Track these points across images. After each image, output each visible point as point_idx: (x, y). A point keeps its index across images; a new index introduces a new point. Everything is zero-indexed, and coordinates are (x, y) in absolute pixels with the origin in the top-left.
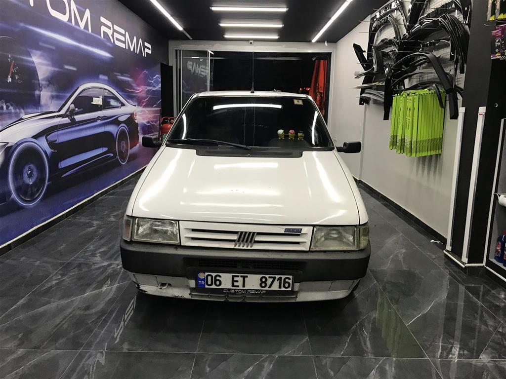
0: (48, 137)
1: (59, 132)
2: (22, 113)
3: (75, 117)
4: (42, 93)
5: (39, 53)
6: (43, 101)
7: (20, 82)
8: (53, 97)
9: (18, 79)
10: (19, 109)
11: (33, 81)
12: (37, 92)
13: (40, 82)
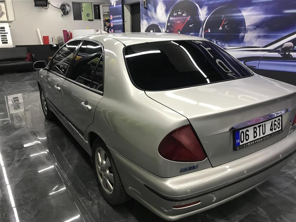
0: (246, 63)
1: (261, 62)
2: (226, 46)
3: (291, 54)
4: (246, 34)
5: (250, 8)
6: (246, 39)
7: (228, 29)
8: (259, 37)
9: (227, 28)
10: (224, 43)
11: (240, 28)
12: (242, 34)
13: (246, 27)
